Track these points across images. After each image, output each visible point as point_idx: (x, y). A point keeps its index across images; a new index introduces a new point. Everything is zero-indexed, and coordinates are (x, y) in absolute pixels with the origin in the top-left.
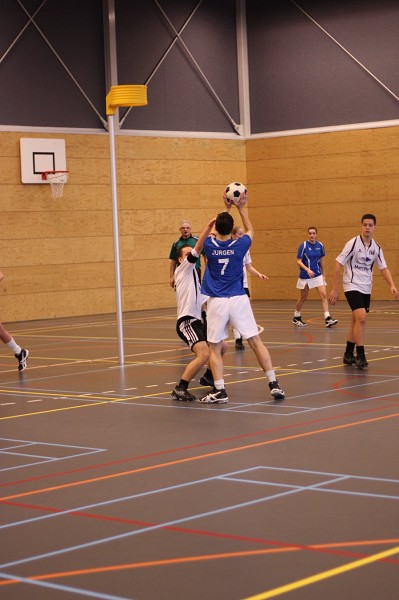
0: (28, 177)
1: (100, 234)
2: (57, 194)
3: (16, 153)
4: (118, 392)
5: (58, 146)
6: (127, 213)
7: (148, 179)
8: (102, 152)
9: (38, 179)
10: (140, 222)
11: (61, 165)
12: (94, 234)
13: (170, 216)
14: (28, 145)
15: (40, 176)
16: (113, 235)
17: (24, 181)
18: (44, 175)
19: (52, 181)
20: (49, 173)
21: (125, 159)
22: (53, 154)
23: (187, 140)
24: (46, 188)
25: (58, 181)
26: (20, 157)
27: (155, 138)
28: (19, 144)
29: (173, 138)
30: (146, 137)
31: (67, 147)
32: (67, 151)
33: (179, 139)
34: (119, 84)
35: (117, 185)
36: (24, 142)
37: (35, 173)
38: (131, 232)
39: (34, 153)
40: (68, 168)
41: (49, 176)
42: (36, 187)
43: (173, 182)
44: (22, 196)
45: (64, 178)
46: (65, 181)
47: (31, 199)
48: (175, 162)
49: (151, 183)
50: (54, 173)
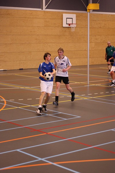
0: (65, 25)
1: (85, 42)
2: (73, 30)
3: (61, 18)
5: (74, 16)
6: (93, 36)
7: (99, 26)
8: (86, 18)
9: (68, 26)
10: (97, 39)
11: (74, 22)
12: (83, 42)
13: (106, 37)
14: (65, 16)
15: (68, 25)
16: (87, 43)
17: (63, 26)
18: (69, 24)
19: (72, 26)
20: (71, 24)
21: (93, 20)
22: (72, 18)
23: (112, 15)
24: (70, 28)
25: (73, 26)
26: (62, 19)
27: (102, 14)
28: (62, 15)
29: (108, 14)
30: (100, 14)
31: (76, 16)
32: (76, 18)
33: (109, 15)
35: (90, 28)
36: (64, 15)
37: (67, 24)
38: (94, 42)
39: (67, 18)
40: (76, 23)
41: (71, 25)
42: (67, 28)
43: (107, 27)
44: (63, 30)
45: (75, 26)
46: (75, 27)
47: (65, 31)
48: (108, 22)
49: (101, 28)
50: (72, 24)
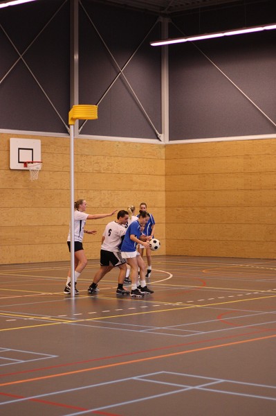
0: (14, 165)
1: (63, 206)
2: (34, 177)
3: (6, 148)
4: (69, 316)
5: (36, 144)
6: (82, 192)
7: (97, 169)
8: (66, 150)
9: (21, 167)
11: (37, 157)
12: (59, 206)
13: (112, 195)
14: (15, 143)
15: (23, 164)
17: (11, 168)
18: (25, 164)
19: (31, 168)
20: (29, 163)
21: (82, 155)
22: (32, 149)
23: (125, 143)
24: (26, 173)
25: (35, 168)
26: (9, 151)
27: (102, 141)
28: (9, 141)
29: (116, 142)
30: (97, 141)
31: (42, 145)
32: (42, 148)
33: (119, 142)
34: (79, 104)
35: (75, 172)
36: (12, 140)
37: (19, 162)
39: (19, 149)
40: (42, 160)
41: (29, 165)
42: (20, 172)
43: (115, 172)
44: (10, 178)
45: (39, 166)
46: (40, 169)
47: (16, 180)
48: (116, 158)
49: (99, 172)
50: (32, 163)
